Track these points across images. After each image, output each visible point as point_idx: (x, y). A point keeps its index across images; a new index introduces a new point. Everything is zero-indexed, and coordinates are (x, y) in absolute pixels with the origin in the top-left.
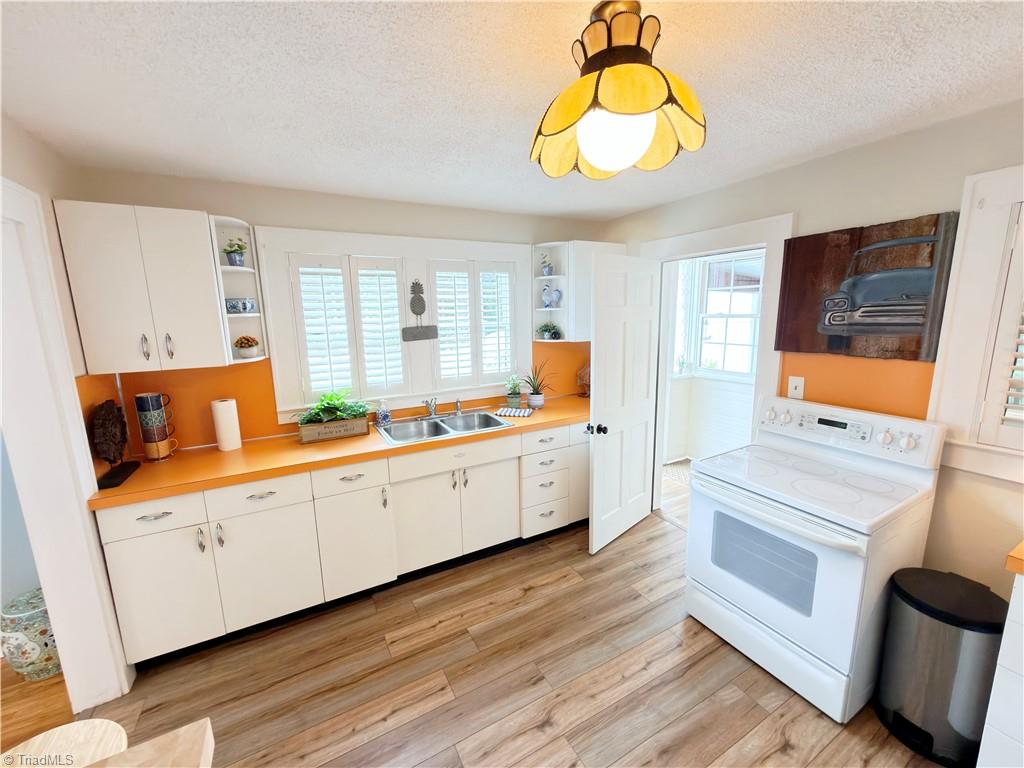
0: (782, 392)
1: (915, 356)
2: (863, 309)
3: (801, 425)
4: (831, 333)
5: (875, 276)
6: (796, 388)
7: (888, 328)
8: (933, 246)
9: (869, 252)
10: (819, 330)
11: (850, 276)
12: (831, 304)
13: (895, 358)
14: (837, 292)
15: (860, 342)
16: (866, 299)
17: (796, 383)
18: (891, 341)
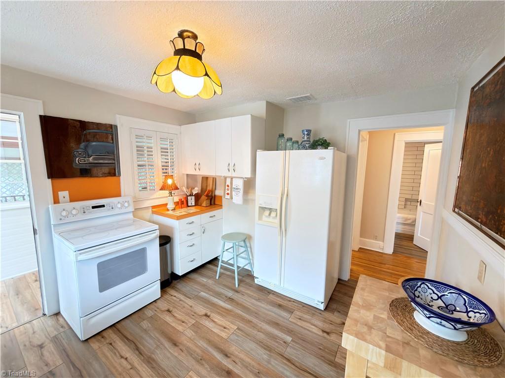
0: (56, 201)
1: (114, 175)
2: (92, 157)
3: (84, 212)
4: (81, 168)
5: (94, 143)
6: (64, 197)
7: (104, 165)
8: (112, 136)
9: (90, 133)
10: (74, 166)
11: (84, 142)
12: (77, 154)
13: (108, 176)
14: (79, 148)
15: (95, 171)
16: (93, 153)
17: (64, 195)
18: (106, 170)
